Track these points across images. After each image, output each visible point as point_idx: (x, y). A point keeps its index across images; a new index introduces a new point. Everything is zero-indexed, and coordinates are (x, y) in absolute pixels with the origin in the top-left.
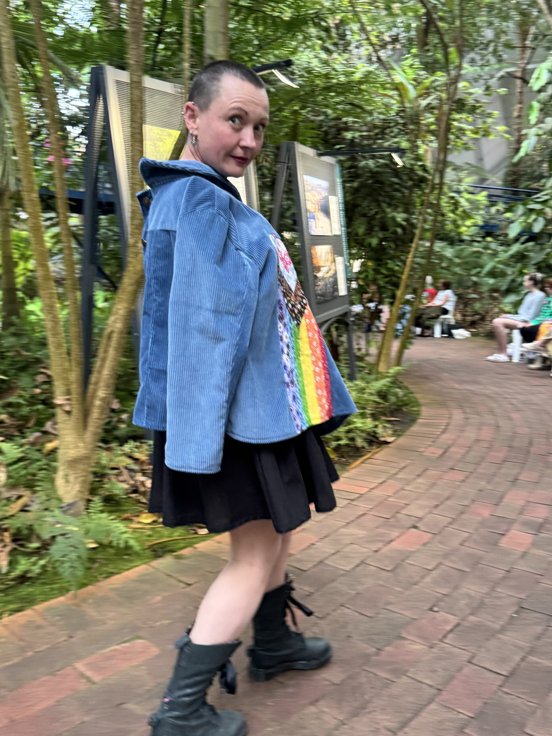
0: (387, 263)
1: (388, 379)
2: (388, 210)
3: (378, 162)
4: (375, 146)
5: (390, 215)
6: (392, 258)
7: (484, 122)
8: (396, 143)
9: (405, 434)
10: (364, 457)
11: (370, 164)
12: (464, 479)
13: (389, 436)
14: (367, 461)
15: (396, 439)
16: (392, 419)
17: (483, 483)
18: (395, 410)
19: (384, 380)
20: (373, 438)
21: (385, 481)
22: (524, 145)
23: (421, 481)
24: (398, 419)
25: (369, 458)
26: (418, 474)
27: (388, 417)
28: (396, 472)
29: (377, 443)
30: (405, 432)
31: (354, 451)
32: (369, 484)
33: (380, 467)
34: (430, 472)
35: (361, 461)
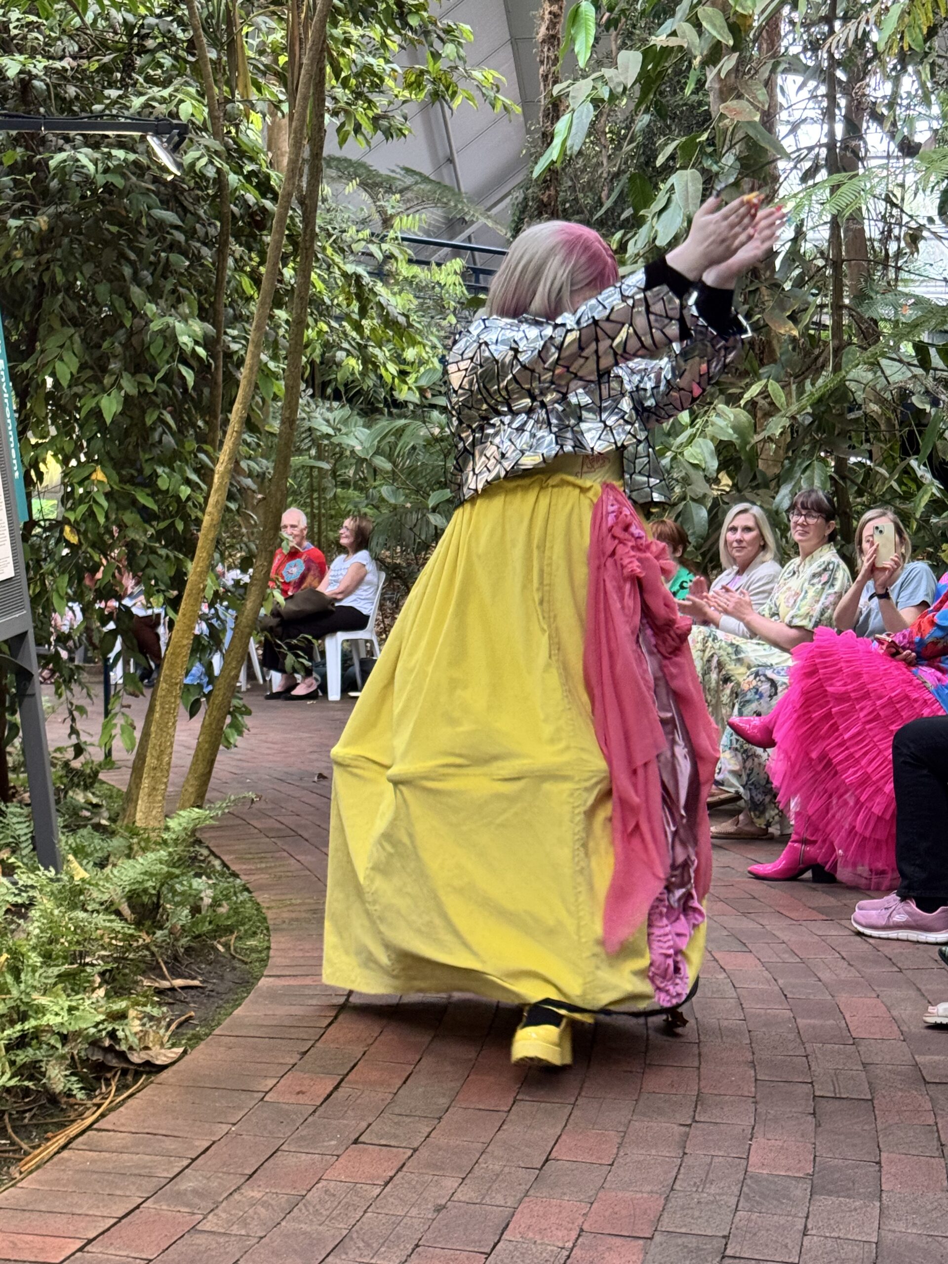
0: (155, 476)
8: (164, 101)
9: (217, 1032)
10: (75, 1125)
11: (85, 161)
12: (391, 1174)
13: (162, 1045)
14: (80, 1139)
15: (185, 1052)
16: (179, 982)
17: (451, 1183)
18: (188, 950)
19: (151, 856)
20: (109, 1057)
21: (138, 1207)
22: (561, 126)
23: (257, 1194)
24: (196, 983)
25: (89, 1128)
26: (249, 1171)
27: (164, 978)
28: (177, 1170)
29: (125, 1072)
30: (219, 1024)
31: (41, 1107)
32: (83, 1224)
33: (125, 1156)
34: (288, 1160)
35: (62, 1142)
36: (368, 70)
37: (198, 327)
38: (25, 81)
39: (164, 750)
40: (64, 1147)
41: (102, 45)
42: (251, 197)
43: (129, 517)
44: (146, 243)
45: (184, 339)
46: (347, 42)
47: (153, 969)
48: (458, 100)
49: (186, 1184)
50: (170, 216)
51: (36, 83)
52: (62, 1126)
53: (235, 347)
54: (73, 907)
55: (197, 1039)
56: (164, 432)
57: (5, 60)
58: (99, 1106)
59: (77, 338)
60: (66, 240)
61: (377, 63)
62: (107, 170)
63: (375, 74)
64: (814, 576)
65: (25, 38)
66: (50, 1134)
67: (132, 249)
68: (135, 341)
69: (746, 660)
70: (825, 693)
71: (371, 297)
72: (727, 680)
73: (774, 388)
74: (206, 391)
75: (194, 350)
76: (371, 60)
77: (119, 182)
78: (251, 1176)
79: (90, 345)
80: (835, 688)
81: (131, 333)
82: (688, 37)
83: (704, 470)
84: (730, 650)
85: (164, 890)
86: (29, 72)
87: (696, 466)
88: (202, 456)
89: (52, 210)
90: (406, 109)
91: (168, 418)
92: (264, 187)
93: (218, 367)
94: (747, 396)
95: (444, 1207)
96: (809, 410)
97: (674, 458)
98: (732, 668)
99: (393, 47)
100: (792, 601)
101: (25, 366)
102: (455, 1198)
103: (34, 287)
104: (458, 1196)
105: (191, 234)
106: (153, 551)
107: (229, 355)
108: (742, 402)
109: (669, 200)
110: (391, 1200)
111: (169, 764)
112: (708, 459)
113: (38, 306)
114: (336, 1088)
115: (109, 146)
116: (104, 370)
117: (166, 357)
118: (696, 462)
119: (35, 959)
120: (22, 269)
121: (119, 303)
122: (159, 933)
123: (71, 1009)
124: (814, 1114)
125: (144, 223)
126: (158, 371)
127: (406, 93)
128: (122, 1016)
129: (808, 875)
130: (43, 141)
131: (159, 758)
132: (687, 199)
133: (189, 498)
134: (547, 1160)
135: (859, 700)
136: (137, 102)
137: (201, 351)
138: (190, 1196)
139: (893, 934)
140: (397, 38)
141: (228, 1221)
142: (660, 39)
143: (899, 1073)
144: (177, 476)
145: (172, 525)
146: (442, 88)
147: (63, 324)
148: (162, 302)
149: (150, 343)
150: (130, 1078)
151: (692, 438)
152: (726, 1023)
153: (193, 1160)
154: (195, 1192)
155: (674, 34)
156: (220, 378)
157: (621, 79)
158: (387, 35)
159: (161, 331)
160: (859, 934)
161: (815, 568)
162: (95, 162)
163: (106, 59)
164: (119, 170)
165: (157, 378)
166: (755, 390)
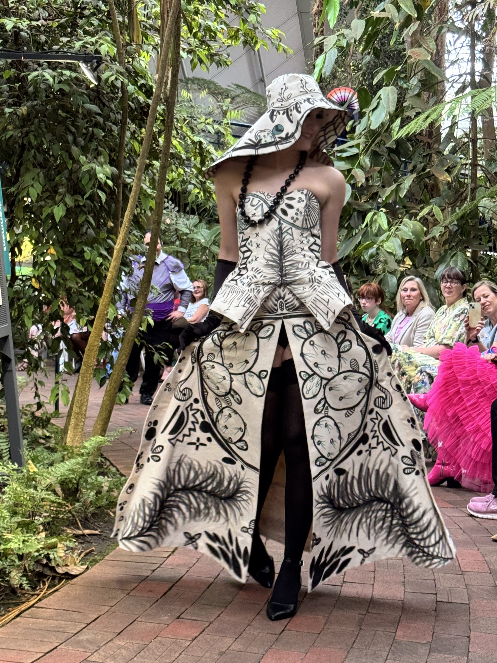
0: (83, 251)
1: (80, 460)
2: (83, 159)
3: (62, 75)
4: (56, 47)
5: (85, 168)
6: (92, 243)
7: (245, 21)
8: (93, 44)
9: (106, 558)
10: (25, 604)
11: (47, 76)
12: (197, 635)
13: (75, 564)
14: (27, 612)
15: (87, 568)
16: (87, 532)
17: (229, 641)
18: (94, 515)
19: (73, 461)
20: (46, 570)
21: (56, 648)
22: (319, 61)
23: (122, 643)
24: (97, 532)
25: (32, 606)
26: (118, 631)
27: (79, 529)
28: (79, 629)
29: (54, 578)
30: (108, 554)
31: (7, 594)
32: (25, 656)
33: (51, 621)
34: (140, 626)
35: (17, 613)
36: (208, 29)
37: (108, 169)
38: (17, 32)
39: (84, 403)
40: (18, 616)
41: (61, 13)
42: (142, 98)
43: (68, 274)
44: (81, 122)
45: (101, 176)
46: (196, 12)
47: (73, 524)
48: (258, 46)
49: (83, 637)
50: (94, 108)
51: (22, 33)
52: (17, 605)
53: (129, 181)
54: (28, 487)
55: (96, 561)
56: (89, 227)
57: (5, 21)
58: (38, 595)
59: (41, 175)
60: (37, 121)
61: (213, 25)
62: (60, 82)
63: (211, 31)
64: (456, 316)
65: (17, 8)
66: (10, 609)
67: (73, 125)
68: (73, 176)
69: (415, 363)
70: (456, 380)
71: (207, 155)
72: (403, 374)
73: (437, 210)
74: (113, 205)
75: (106, 182)
76: (210, 23)
77: (66, 88)
78: (119, 633)
79: (49, 178)
80: (462, 377)
81: (71, 172)
82: (391, 12)
83: (394, 256)
84: (405, 357)
85: (82, 481)
86: (19, 27)
87: (390, 253)
88: (109, 241)
89: (29, 103)
90: (229, 50)
91: (91, 220)
92: (148, 93)
93: (119, 191)
94: (421, 215)
95: (224, 653)
96: (456, 222)
97: (378, 249)
98: (406, 367)
99: (223, 16)
100: (443, 330)
101: (12, 189)
102: (230, 648)
103: (19, 146)
104: (233, 647)
105: (107, 118)
106: (81, 294)
107: (126, 185)
108: (418, 218)
109: (378, 103)
110: (195, 648)
111: (86, 411)
112: (397, 249)
113: (20, 157)
114: (170, 589)
115: (62, 68)
116: (56, 192)
117: (90, 185)
118: (390, 251)
119: (6, 513)
120: (12, 135)
121: (65, 155)
122: (77, 504)
123: (24, 541)
124: (436, 610)
125: (80, 111)
126: (85, 193)
127: (229, 41)
128: (53, 547)
129: (445, 483)
130: (26, 66)
131: (80, 408)
132: (388, 103)
133: (101, 265)
134: (283, 630)
135: (475, 385)
136: (78, 45)
137: (110, 183)
138: (85, 643)
139: (490, 516)
140: (223, 11)
141: (105, 656)
142: (376, 13)
143: (486, 591)
144: (95, 252)
145: (92, 280)
146: (249, 39)
147: (34, 166)
148: (89, 156)
149: (82, 178)
150: (56, 581)
151: (388, 237)
152: (391, 561)
153: (88, 624)
154: (88, 641)
155: (384, 10)
156: (121, 199)
157: (354, 35)
158: (218, 9)
159: (88, 171)
160: (472, 516)
161: (456, 311)
162: (54, 78)
163: (62, 21)
164: (67, 82)
165: (85, 197)
166: (426, 211)
